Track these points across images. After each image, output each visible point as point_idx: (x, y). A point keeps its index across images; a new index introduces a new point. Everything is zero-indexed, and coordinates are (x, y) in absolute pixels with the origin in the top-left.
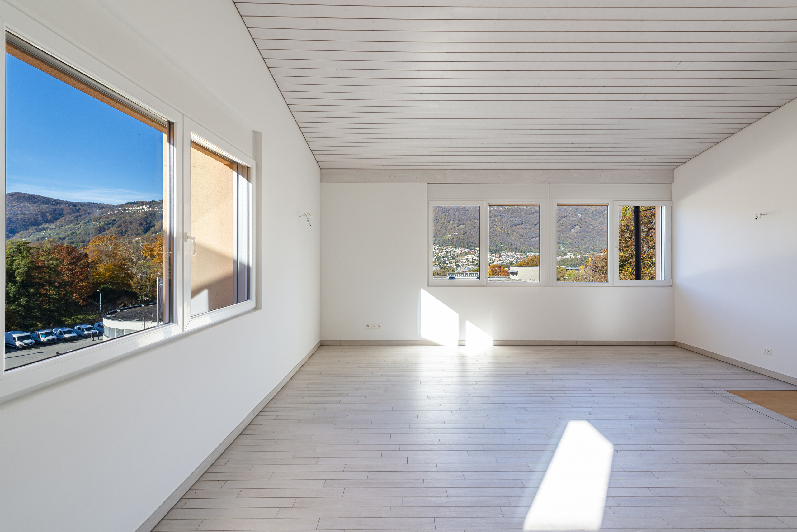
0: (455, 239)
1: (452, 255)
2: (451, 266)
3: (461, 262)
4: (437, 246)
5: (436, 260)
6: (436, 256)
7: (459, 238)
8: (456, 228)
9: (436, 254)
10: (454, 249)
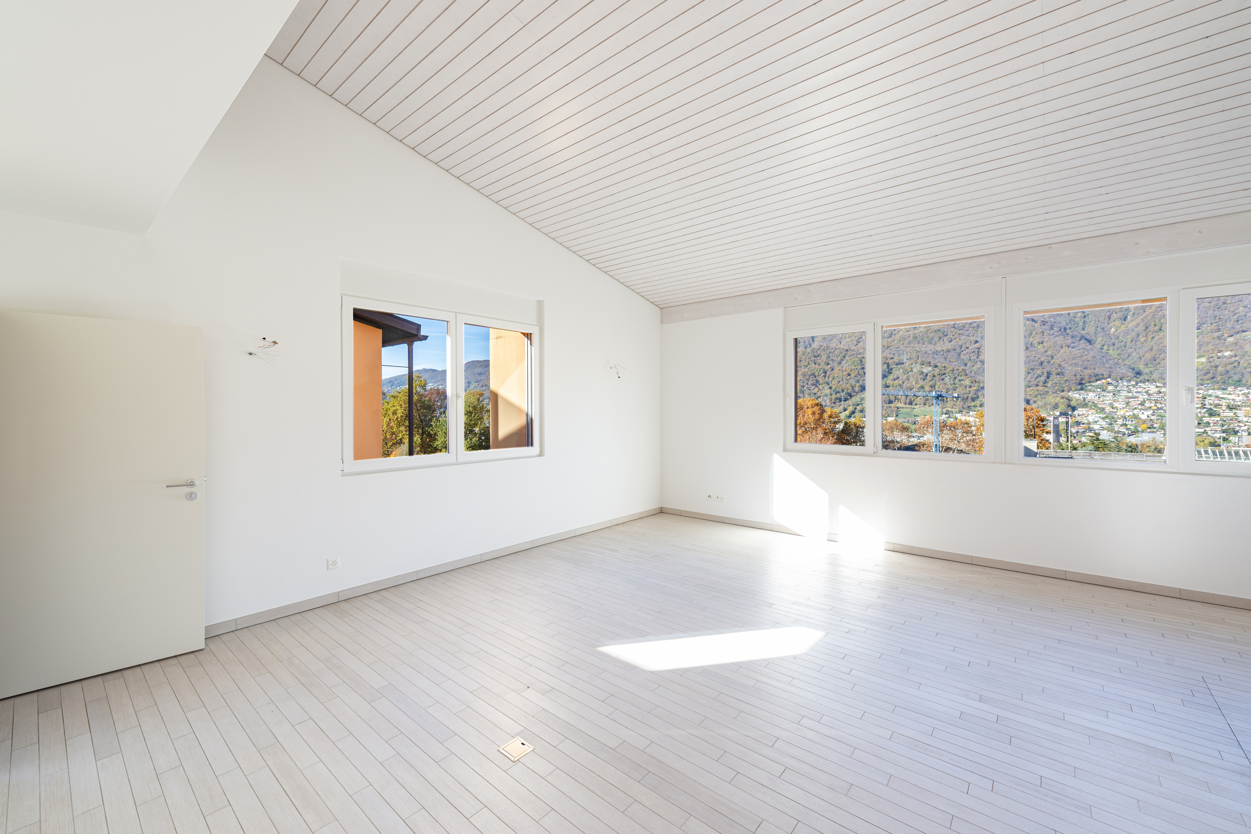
0: (1220, 369)
1: (1208, 406)
2: (1205, 432)
3: (1241, 425)
4: (1157, 387)
5: (1153, 418)
6: (1154, 410)
7: (1236, 364)
8: (1225, 340)
9: (1152, 405)
10: (1219, 393)
